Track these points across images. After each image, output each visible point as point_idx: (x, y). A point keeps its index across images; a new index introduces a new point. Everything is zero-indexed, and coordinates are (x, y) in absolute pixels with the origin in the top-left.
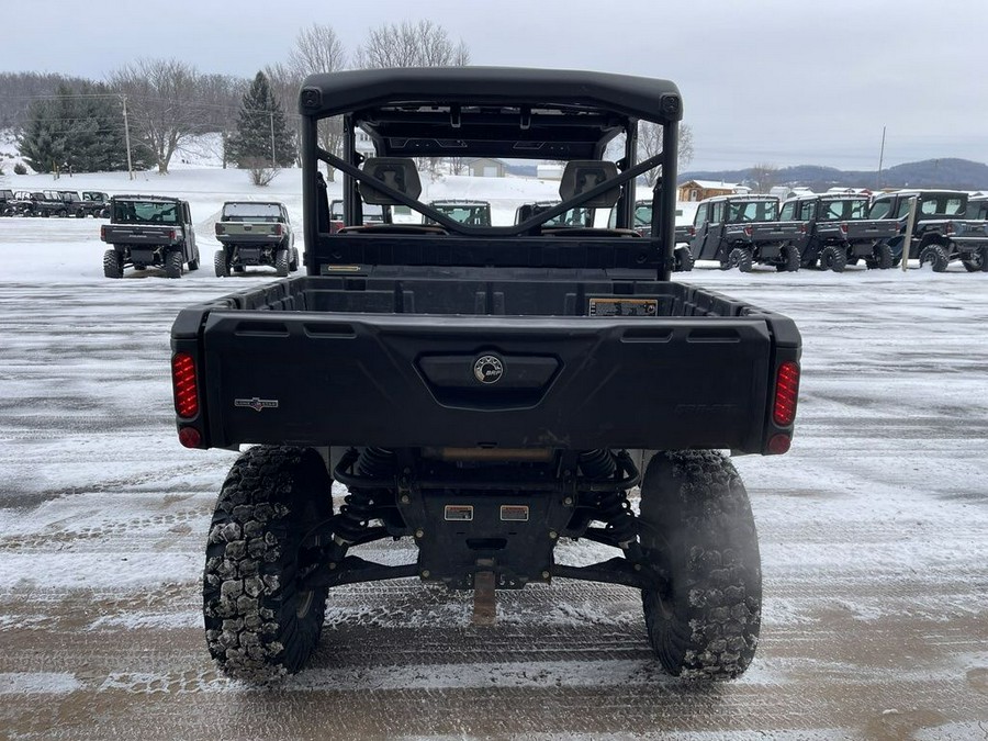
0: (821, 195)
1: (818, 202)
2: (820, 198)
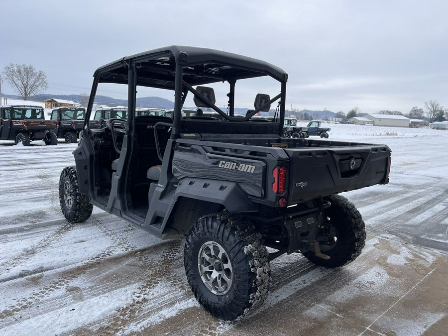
0: (113, 108)
1: (112, 111)
2: (112, 109)
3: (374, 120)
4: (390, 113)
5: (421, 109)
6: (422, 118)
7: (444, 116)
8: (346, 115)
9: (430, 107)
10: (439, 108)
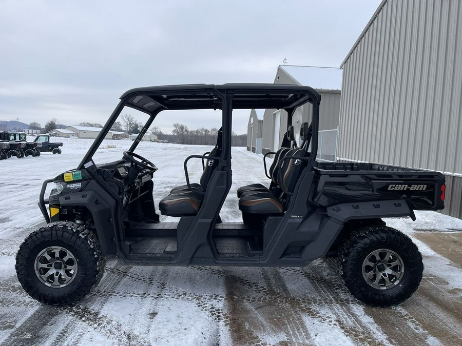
3: (78, 132)
4: (91, 125)
5: (118, 122)
6: (121, 131)
7: (138, 129)
8: (44, 127)
9: (126, 120)
10: (134, 121)
